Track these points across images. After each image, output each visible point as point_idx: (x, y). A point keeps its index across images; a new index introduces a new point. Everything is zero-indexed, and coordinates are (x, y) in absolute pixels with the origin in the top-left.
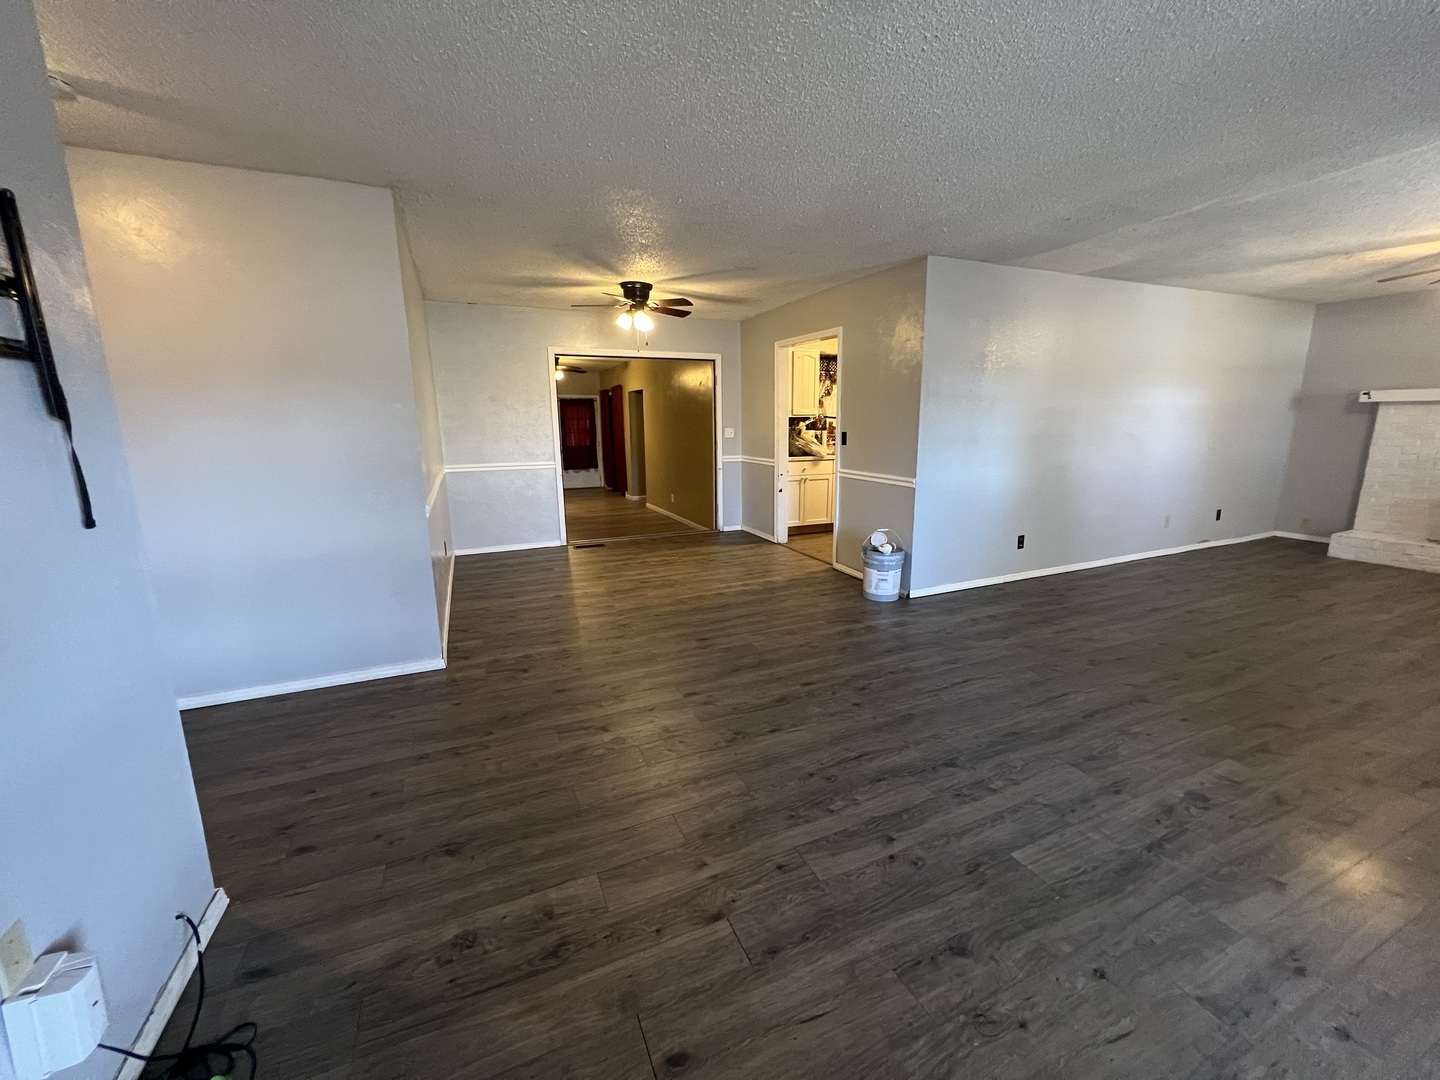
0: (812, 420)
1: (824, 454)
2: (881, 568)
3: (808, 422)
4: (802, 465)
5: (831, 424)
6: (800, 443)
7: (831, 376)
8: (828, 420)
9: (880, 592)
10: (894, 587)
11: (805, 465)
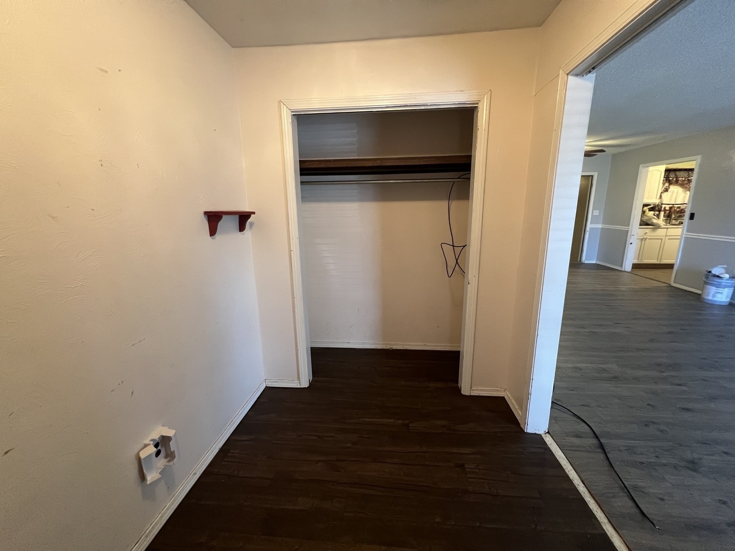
0: (652, 206)
1: (662, 225)
2: (718, 286)
3: (649, 207)
4: (647, 230)
5: (665, 208)
6: (645, 219)
7: (669, 181)
8: (663, 206)
9: (715, 299)
10: (727, 297)
11: (647, 231)
